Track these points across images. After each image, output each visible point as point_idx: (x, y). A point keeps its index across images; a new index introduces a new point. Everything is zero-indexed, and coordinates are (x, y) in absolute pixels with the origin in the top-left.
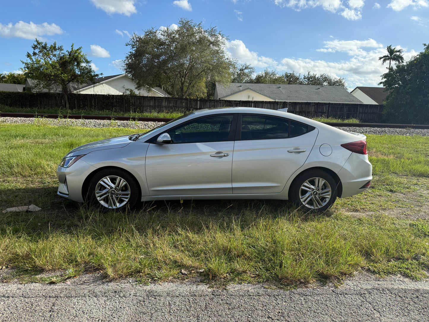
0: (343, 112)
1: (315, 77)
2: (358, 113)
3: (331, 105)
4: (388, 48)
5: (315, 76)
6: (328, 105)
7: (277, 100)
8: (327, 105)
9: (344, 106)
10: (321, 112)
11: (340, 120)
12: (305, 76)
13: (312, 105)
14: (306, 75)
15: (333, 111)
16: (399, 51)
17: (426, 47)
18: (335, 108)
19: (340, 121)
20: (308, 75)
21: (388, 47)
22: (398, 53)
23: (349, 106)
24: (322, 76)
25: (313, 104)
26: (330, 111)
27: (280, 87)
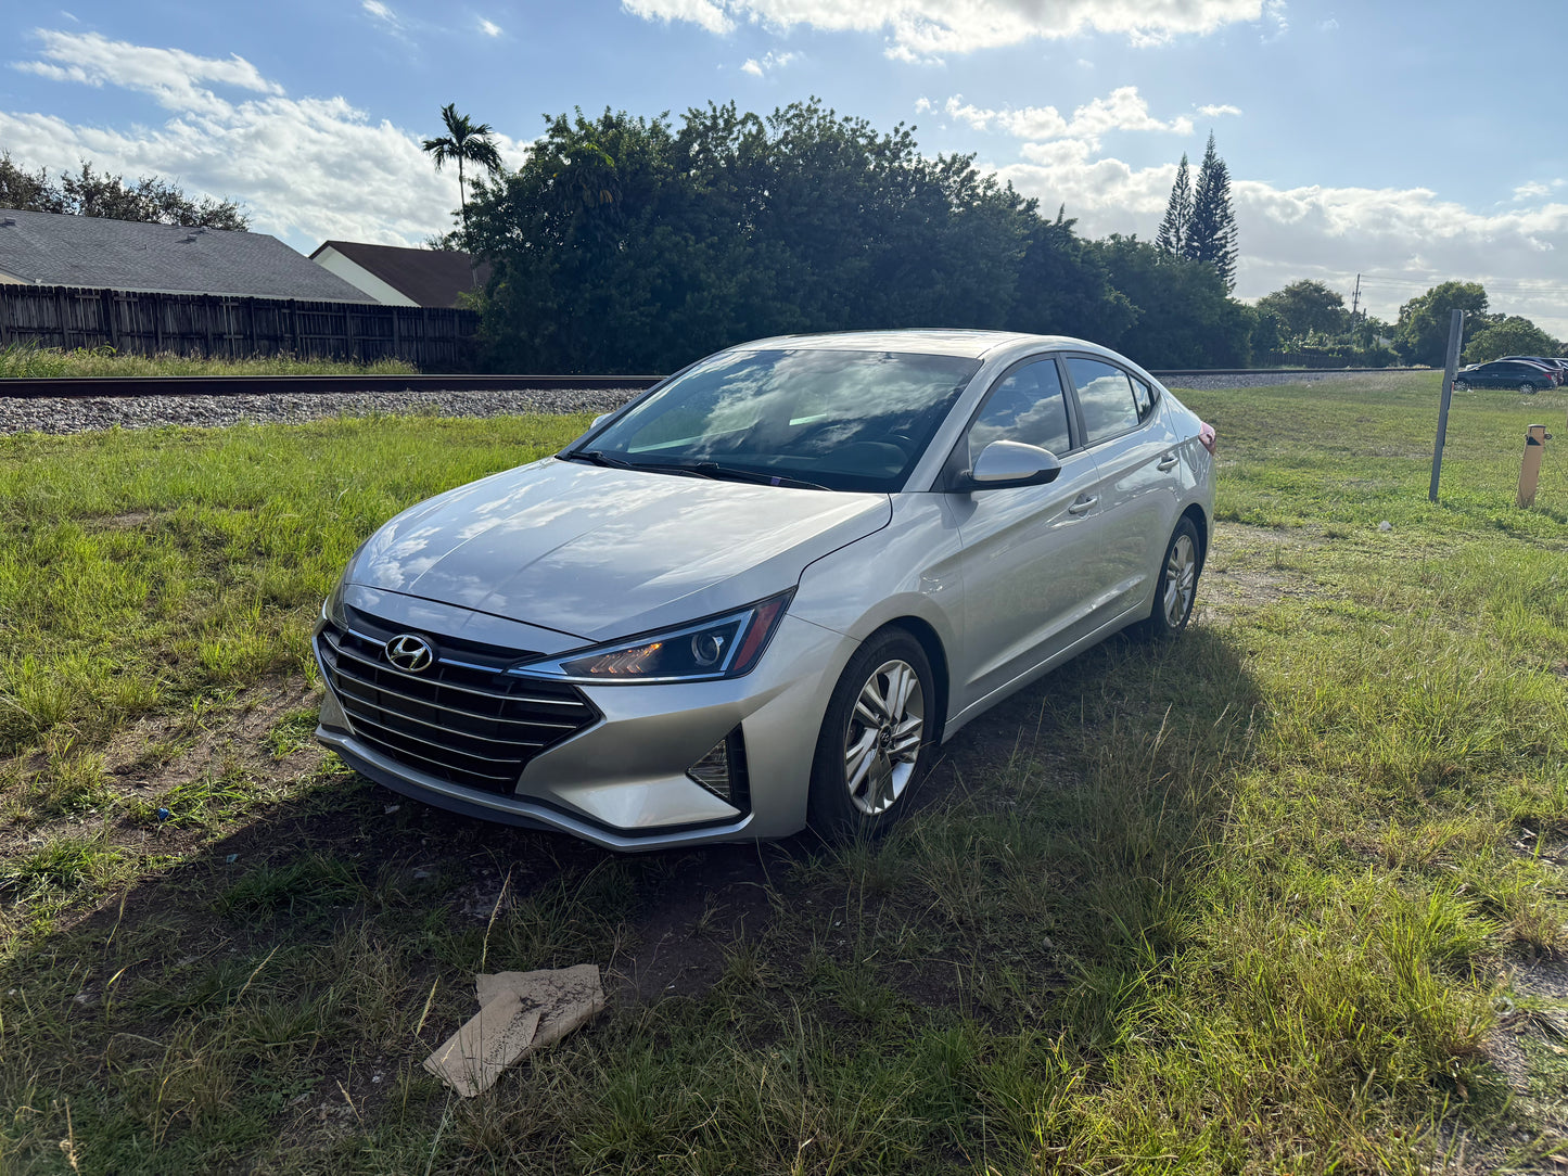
0: (346, 335)
1: (114, 188)
2: (396, 338)
3: (299, 309)
4: (445, 115)
5: (116, 183)
6: (288, 308)
7: (39, 283)
8: (283, 307)
9: (345, 312)
10: (268, 338)
11: (351, 366)
12: (70, 183)
13: (227, 307)
14: (76, 176)
15: (310, 333)
16: (481, 131)
17: (550, 126)
18: (314, 319)
19: (349, 371)
20: (86, 179)
21: (445, 110)
22: (479, 138)
23: (362, 312)
24: (148, 185)
25: (230, 304)
26: (301, 333)
27: (12, 223)
